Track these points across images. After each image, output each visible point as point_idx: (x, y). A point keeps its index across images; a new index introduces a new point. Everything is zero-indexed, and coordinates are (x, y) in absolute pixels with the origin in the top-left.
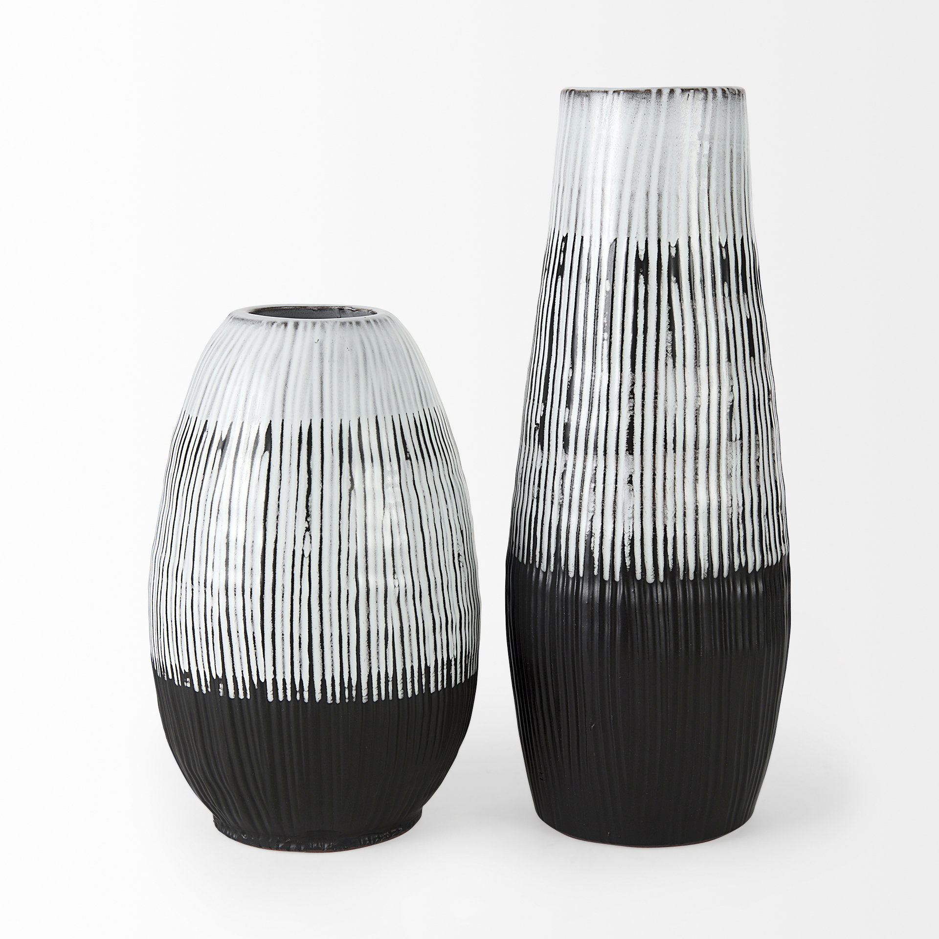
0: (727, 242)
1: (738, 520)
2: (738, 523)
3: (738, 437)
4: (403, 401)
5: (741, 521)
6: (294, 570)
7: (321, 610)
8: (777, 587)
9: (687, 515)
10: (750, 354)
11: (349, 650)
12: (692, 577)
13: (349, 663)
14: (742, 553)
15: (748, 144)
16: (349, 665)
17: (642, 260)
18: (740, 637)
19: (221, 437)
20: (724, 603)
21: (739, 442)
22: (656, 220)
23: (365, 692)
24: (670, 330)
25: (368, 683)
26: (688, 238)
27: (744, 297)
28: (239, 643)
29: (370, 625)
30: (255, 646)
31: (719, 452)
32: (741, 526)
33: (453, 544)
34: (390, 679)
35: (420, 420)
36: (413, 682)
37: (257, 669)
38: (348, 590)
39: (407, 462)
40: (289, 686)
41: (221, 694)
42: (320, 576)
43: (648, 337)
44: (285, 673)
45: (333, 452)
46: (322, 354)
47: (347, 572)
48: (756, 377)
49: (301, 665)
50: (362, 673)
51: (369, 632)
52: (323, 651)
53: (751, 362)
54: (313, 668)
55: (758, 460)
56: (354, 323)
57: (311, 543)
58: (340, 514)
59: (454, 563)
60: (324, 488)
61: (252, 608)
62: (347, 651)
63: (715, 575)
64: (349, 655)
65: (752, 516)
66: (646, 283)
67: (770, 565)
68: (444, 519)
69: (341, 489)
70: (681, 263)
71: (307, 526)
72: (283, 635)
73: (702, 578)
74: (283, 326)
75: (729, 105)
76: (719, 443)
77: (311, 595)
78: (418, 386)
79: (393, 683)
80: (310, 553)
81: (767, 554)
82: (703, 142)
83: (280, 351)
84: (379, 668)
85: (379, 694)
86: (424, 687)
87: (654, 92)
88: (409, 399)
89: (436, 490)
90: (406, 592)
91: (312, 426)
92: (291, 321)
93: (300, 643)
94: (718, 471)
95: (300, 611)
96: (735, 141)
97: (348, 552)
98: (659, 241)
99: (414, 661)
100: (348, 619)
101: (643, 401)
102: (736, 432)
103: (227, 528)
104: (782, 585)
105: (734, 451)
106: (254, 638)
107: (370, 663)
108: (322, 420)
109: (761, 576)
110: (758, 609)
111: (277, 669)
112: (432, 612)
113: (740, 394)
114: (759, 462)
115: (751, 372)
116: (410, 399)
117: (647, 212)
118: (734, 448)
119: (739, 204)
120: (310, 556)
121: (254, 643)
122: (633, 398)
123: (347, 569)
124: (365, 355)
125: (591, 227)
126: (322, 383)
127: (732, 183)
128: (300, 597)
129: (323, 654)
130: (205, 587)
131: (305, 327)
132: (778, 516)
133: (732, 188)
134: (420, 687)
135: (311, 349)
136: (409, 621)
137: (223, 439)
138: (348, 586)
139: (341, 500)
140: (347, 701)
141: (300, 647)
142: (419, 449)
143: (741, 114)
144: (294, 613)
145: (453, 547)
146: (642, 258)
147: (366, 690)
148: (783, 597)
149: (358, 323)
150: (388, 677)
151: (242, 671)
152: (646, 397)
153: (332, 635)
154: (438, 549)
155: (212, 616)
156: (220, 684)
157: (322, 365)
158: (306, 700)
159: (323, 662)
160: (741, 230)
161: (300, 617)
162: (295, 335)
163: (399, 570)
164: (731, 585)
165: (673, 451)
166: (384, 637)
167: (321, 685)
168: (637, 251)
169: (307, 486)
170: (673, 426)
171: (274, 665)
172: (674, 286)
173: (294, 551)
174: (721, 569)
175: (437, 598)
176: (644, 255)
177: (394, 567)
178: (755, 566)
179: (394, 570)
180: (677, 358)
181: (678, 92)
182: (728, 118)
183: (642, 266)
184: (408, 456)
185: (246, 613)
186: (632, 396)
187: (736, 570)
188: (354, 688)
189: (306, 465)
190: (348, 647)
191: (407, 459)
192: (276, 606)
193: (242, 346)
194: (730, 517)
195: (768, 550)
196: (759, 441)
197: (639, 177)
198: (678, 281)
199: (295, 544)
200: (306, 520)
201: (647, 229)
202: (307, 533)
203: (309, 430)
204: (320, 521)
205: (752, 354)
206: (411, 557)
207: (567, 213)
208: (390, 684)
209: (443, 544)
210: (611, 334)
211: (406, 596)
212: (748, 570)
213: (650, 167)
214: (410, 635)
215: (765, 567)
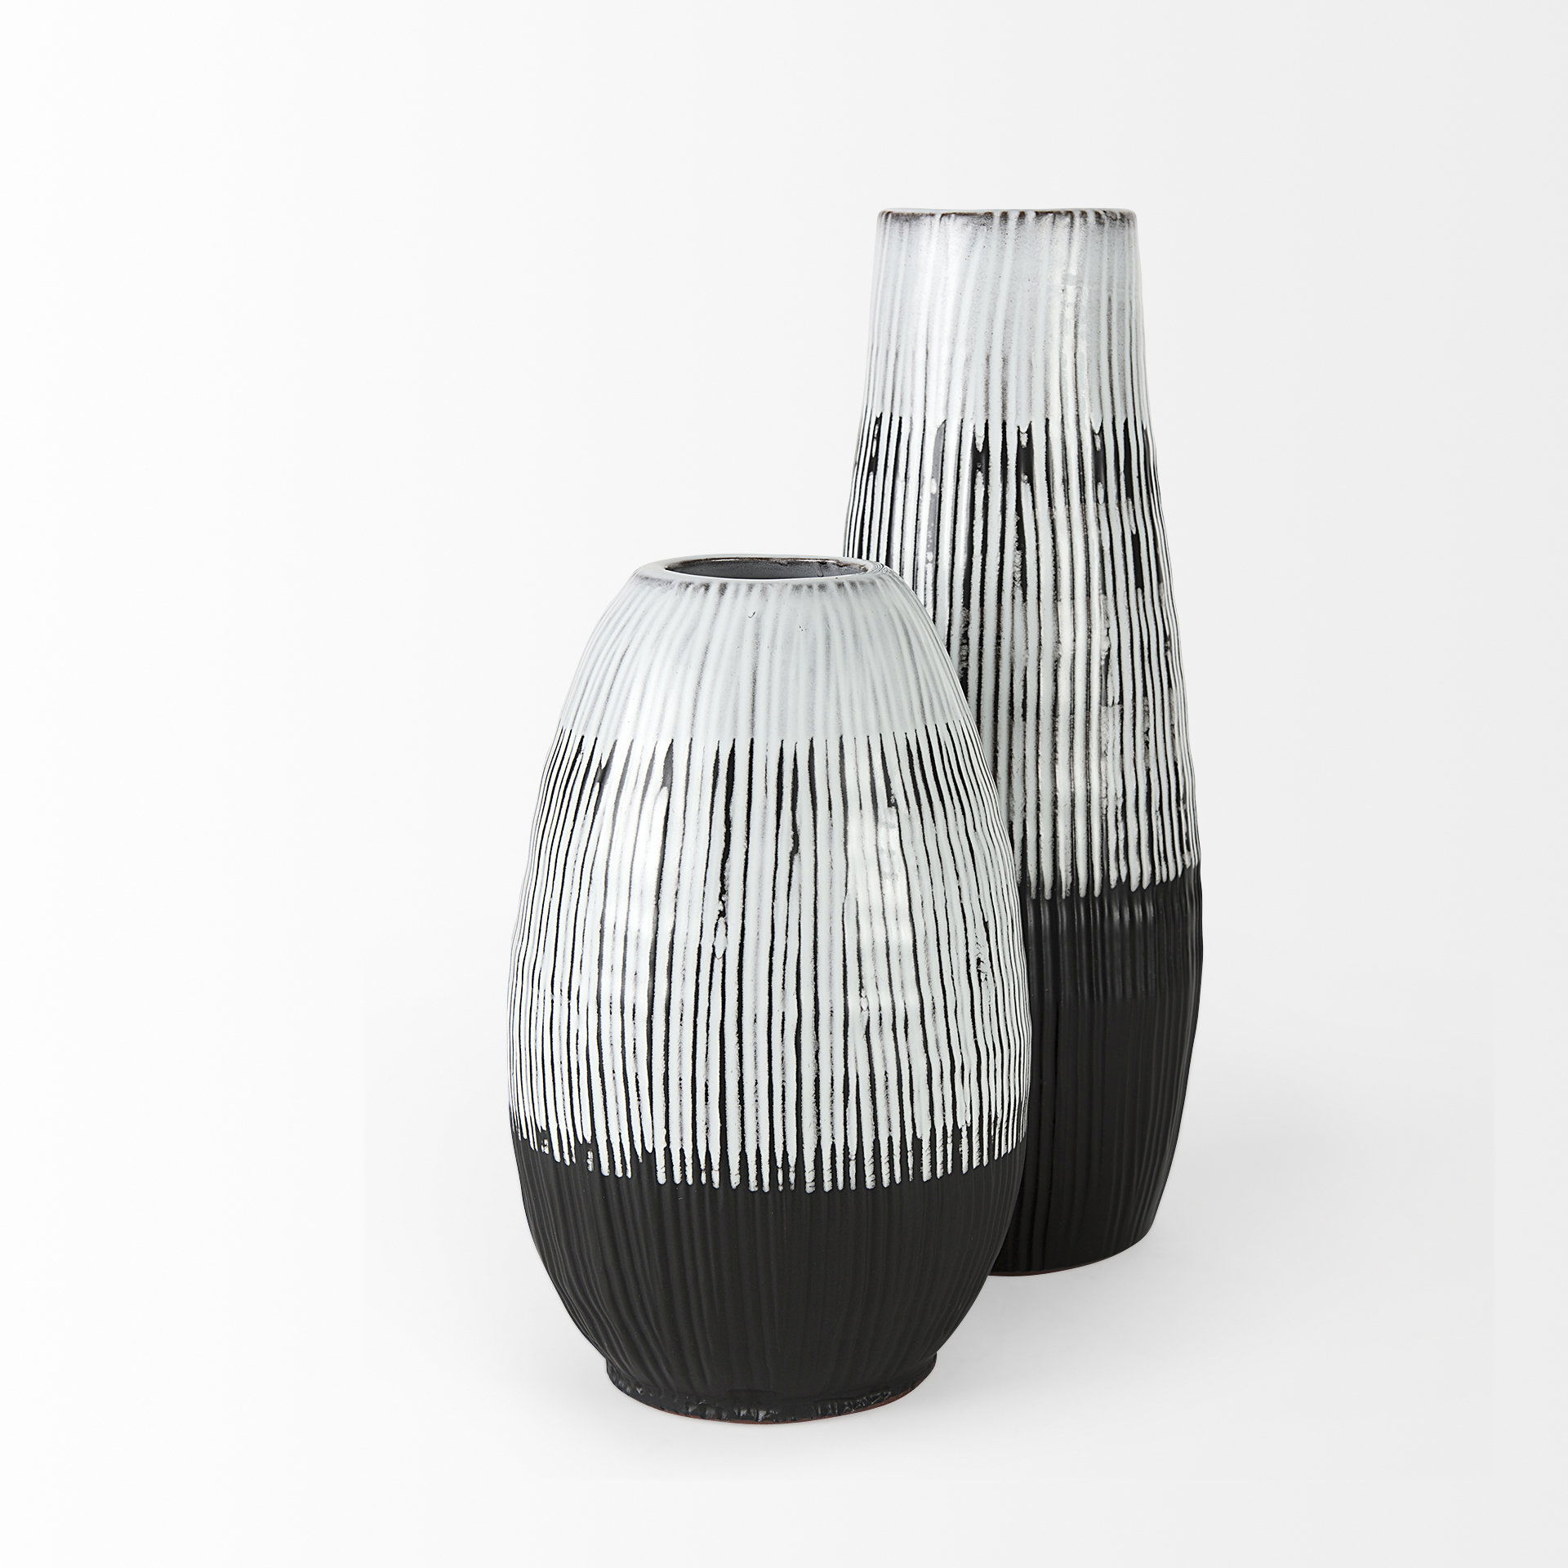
0: (1102, 427)
1: (1116, 816)
2: (1117, 821)
3: (1117, 700)
4: (889, 712)
5: (1120, 818)
6: (700, 977)
7: (740, 1042)
8: (1177, 913)
9: (1041, 808)
10: (1136, 584)
11: (784, 1108)
12: (1048, 894)
13: (784, 1129)
14: (1122, 863)
15: (1136, 290)
16: (784, 1132)
17: (980, 451)
18: (1118, 979)
19: (600, 763)
20: (1095, 933)
21: (1117, 708)
22: (1000, 395)
23: (809, 1176)
24: (1018, 549)
25: (815, 1161)
26: (1045, 421)
27: (1128, 504)
28: (615, 1088)
29: (818, 1070)
30: (638, 1096)
31: (1088, 721)
32: (1121, 825)
33: (967, 944)
34: (852, 1156)
35: (918, 743)
36: (891, 1162)
37: (642, 1131)
38: (783, 1013)
39: (890, 811)
40: (689, 1161)
41: (590, 1168)
42: (740, 990)
43: (987, 559)
44: (684, 1140)
45: (766, 793)
46: (757, 635)
47: (783, 984)
48: (1146, 616)
49: (707, 1129)
50: (804, 1146)
51: (817, 1081)
52: (743, 1108)
53: (1137, 596)
54: (726, 1134)
55: (1147, 733)
56: (815, 587)
57: (726, 935)
58: (774, 891)
59: (969, 974)
60: (750, 849)
61: (635, 1034)
62: (780, 1110)
63: (1082, 893)
64: (784, 1117)
65: (1137, 812)
66: (987, 483)
67: (1165, 879)
68: (951, 903)
69: (777, 851)
70: (1035, 455)
71: (722, 908)
72: (680, 1079)
73: (1064, 897)
74: (703, 589)
75: (1106, 234)
76: (1088, 709)
77: (725, 1019)
78: (919, 689)
79: (856, 1163)
80: (725, 952)
81: (1160, 865)
82: (1067, 287)
83: (693, 629)
84: (833, 1138)
85: (834, 1180)
86: (911, 1172)
87: (997, 215)
88: (900, 710)
89: (940, 857)
90: (881, 1019)
91: (736, 749)
92: (715, 582)
93: (707, 1094)
94: (1087, 746)
95: (707, 1043)
96: (1115, 285)
97: (786, 952)
98: (1004, 424)
99: (893, 1129)
100: (783, 1059)
101: (981, 648)
102: (1113, 693)
103: (602, 906)
104: (1184, 910)
105: (1111, 720)
106: (637, 1082)
107: (819, 1131)
108: (752, 740)
109: (1150, 896)
110: (1145, 943)
111: (671, 1133)
112: (927, 1052)
113: (1119, 640)
114: (1148, 735)
115: (1138, 609)
116: (902, 710)
117: (987, 384)
118: (1110, 716)
119: (1122, 373)
120: (724, 955)
121: (638, 1090)
122: (967, 644)
123: (784, 980)
124: (828, 638)
125: (912, 404)
126: (755, 682)
127: (1110, 344)
128: (708, 1020)
129: (742, 1112)
130: (569, 998)
131: (737, 591)
132: (1179, 812)
133: (1110, 351)
134: (904, 1170)
135: (742, 628)
136: (885, 1065)
137: (603, 766)
138: (784, 1006)
139: (776, 869)
140: (781, 1188)
141: (707, 1100)
142: (913, 790)
143: (1129, 245)
144: (698, 1046)
145: (967, 948)
146: (980, 448)
147: (813, 1173)
148: (1187, 926)
149: (822, 587)
150: (849, 1153)
151: (620, 1134)
152: (984, 642)
153: (756, 1083)
154: (939, 951)
155: (577, 1044)
156: (589, 1153)
157: (758, 653)
158: (716, 1185)
159: (743, 1125)
160: (1123, 410)
161: (707, 1053)
162: (719, 604)
163: (869, 982)
164: (1106, 907)
165: (1021, 719)
166: (842, 1090)
167: (740, 1162)
168: (974, 439)
169: (723, 845)
170: (1022, 683)
171: (667, 1127)
172: (1025, 488)
173: (700, 948)
174: (1090, 884)
175: (936, 1030)
176: (984, 444)
177: (861, 977)
178: (1141, 881)
179: (861, 983)
180: (1028, 589)
181: (1031, 216)
182: (1105, 252)
183: (980, 459)
184: (893, 801)
185: (626, 1042)
186: (965, 641)
187: (1113, 887)
188: (792, 1169)
189: (724, 812)
190: (783, 1104)
191: (890, 805)
192: (670, 1034)
193: (640, 620)
194: (1105, 813)
195: (1162, 859)
196: (1148, 706)
197: (975, 335)
198: (1031, 481)
199: (701, 936)
200: (720, 899)
201: (987, 408)
202: (721, 919)
203: (730, 755)
204: (742, 901)
205: (1139, 584)
206: (891, 962)
207: (881, 384)
208: (852, 1164)
209: (949, 943)
210: (937, 554)
211: (880, 1025)
212: (1130, 887)
213: (991, 321)
214: (887, 1088)
215: (1157, 883)
